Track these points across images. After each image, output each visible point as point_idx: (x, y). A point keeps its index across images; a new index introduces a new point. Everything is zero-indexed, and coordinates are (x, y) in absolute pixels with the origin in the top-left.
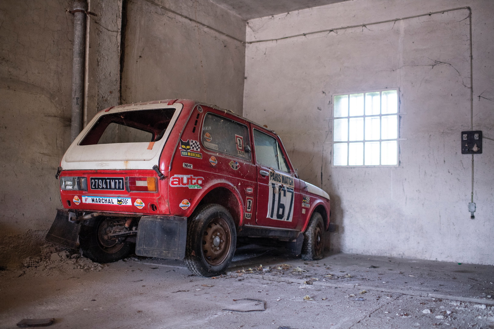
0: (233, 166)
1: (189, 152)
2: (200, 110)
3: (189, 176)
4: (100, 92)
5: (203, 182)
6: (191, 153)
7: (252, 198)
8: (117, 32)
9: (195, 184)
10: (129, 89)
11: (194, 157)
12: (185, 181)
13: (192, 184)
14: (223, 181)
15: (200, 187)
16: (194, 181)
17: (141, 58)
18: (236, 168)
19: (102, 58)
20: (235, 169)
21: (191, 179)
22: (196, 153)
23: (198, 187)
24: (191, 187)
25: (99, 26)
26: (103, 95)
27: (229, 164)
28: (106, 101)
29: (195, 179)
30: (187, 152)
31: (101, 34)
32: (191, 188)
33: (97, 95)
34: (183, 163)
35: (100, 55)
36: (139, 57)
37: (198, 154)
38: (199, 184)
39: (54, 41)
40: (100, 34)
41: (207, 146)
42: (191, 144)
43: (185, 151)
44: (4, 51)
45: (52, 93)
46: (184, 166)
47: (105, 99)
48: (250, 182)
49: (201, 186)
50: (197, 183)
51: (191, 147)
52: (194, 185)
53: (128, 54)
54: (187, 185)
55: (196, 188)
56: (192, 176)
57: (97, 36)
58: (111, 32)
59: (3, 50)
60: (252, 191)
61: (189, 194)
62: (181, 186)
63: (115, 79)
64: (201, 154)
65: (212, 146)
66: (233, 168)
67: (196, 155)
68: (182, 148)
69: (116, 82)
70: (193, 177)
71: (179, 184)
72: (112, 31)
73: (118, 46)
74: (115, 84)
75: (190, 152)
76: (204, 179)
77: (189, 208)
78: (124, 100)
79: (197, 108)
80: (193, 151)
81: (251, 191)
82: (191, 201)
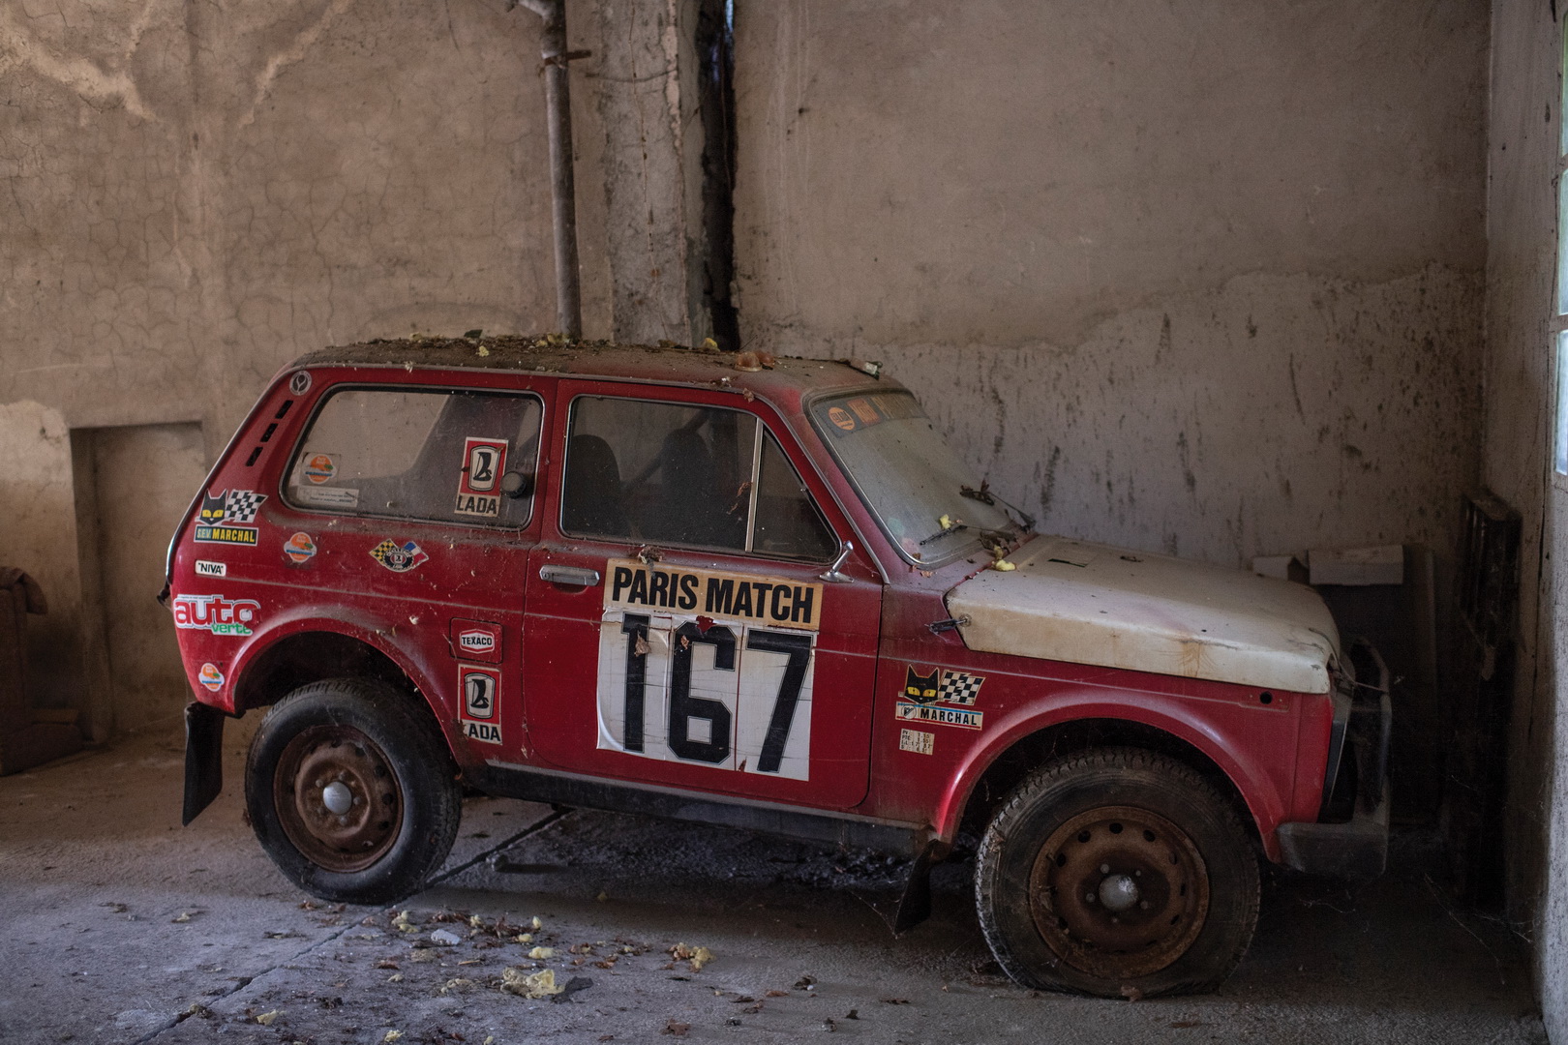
0: (388, 560)
1: (217, 528)
2: (299, 386)
3: (211, 599)
4: (621, 281)
5: (256, 614)
6: (223, 531)
7: (496, 670)
8: (663, 74)
9: (229, 620)
10: (766, 234)
11: (231, 541)
12: (201, 613)
13: (219, 620)
14: (334, 612)
15: (247, 631)
16: (226, 613)
17: (805, 114)
18: (405, 566)
19: (620, 177)
20: (399, 569)
21: (218, 606)
22: (238, 530)
23: (240, 629)
24: (218, 630)
25: (602, 81)
26: (629, 286)
27: (372, 553)
28: (641, 302)
29: (228, 607)
30: (213, 528)
31: (609, 104)
32: (219, 633)
33: (611, 294)
34: (197, 562)
35: (614, 170)
36: (797, 114)
37: (244, 531)
38: (241, 622)
39: (512, 171)
40: (606, 105)
41: (308, 498)
42: (230, 501)
43: (207, 525)
44: (397, 243)
45: (519, 312)
46: (198, 569)
47: (637, 298)
48: (481, 613)
49: (248, 627)
50: (237, 617)
51: (227, 513)
52: (227, 625)
53: (749, 119)
54: (206, 624)
55: (233, 632)
56: (221, 597)
57: (597, 116)
58: (643, 84)
59: (394, 240)
60: (493, 645)
61: (217, 649)
62: (192, 625)
63: (666, 227)
64: (255, 532)
65: (330, 498)
66: (392, 565)
67: (236, 535)
68: (202, 518)
69: (673, 234)
70: (223, 602)
71: (189, 622)
72: (646, 80)
73: (669, 119)
74: (668, 242)
75: (221, 529)
76: (258, 606)
77: (223, 687)
78: (749, 278)
79: (292, 380)
80: (231, 523)
81: (487, 646)
82: (223, 668)
